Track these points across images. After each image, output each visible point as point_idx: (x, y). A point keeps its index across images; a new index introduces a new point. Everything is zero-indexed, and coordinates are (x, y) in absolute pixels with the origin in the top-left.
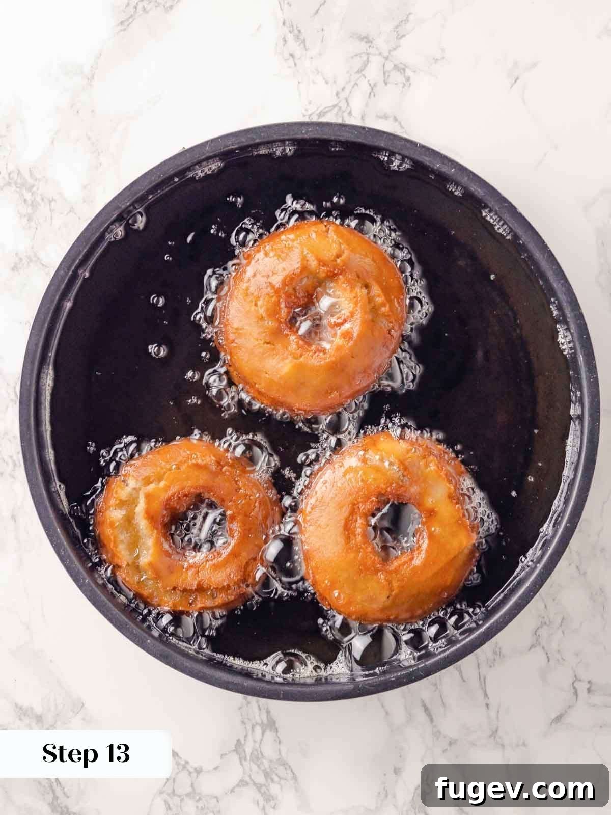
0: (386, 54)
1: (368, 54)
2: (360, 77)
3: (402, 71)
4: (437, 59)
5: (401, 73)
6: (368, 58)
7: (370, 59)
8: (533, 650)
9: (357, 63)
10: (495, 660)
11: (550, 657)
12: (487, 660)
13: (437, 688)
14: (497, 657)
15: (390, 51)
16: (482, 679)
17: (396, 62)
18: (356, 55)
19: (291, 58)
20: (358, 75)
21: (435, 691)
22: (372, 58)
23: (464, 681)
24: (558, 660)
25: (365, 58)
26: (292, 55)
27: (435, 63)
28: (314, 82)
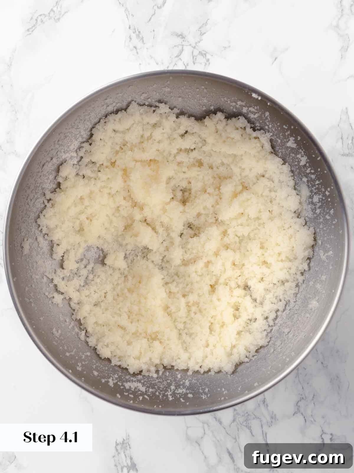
0: (194, 45)
1: (183, 45)
2: (178, 60)
3: (204, 55)
4: (225, 47)
5: (204, 56)
6: (183, 48)
7: (184, 48)
8: (296, 415)
9: (176, 51)
10: (272, 422)
11: (307, 420)
12: (268, 423)
13: (236, 441)
14: (273, 420)
15: (196, 43)
16: (264, 433)
17: (200, 50)
18: (175, 46)
19: (135, 49)
20: (177, 59)
21: (235, 442)
22: (185, 47)
23: (253, 436)
24: (312, 421)
25: (180, 47)
26: (135, 47)
27: (225, 49)
28: (149, 64)
